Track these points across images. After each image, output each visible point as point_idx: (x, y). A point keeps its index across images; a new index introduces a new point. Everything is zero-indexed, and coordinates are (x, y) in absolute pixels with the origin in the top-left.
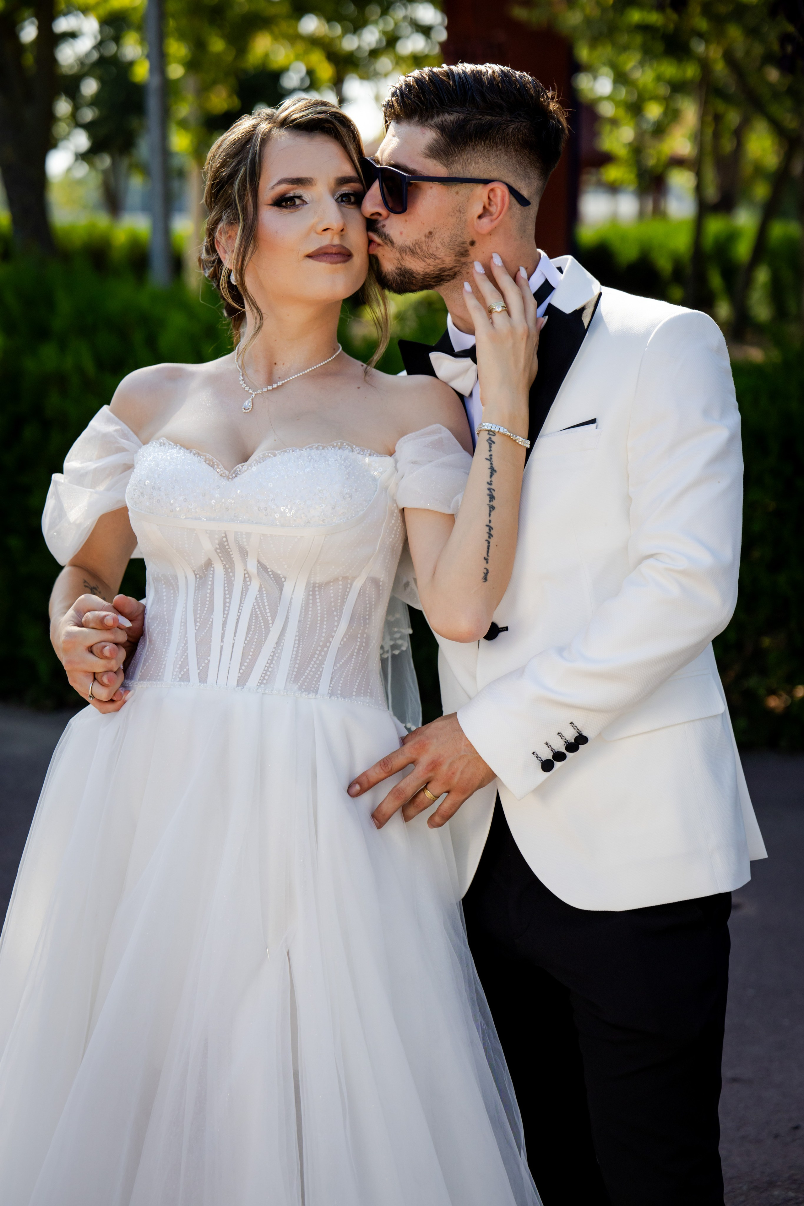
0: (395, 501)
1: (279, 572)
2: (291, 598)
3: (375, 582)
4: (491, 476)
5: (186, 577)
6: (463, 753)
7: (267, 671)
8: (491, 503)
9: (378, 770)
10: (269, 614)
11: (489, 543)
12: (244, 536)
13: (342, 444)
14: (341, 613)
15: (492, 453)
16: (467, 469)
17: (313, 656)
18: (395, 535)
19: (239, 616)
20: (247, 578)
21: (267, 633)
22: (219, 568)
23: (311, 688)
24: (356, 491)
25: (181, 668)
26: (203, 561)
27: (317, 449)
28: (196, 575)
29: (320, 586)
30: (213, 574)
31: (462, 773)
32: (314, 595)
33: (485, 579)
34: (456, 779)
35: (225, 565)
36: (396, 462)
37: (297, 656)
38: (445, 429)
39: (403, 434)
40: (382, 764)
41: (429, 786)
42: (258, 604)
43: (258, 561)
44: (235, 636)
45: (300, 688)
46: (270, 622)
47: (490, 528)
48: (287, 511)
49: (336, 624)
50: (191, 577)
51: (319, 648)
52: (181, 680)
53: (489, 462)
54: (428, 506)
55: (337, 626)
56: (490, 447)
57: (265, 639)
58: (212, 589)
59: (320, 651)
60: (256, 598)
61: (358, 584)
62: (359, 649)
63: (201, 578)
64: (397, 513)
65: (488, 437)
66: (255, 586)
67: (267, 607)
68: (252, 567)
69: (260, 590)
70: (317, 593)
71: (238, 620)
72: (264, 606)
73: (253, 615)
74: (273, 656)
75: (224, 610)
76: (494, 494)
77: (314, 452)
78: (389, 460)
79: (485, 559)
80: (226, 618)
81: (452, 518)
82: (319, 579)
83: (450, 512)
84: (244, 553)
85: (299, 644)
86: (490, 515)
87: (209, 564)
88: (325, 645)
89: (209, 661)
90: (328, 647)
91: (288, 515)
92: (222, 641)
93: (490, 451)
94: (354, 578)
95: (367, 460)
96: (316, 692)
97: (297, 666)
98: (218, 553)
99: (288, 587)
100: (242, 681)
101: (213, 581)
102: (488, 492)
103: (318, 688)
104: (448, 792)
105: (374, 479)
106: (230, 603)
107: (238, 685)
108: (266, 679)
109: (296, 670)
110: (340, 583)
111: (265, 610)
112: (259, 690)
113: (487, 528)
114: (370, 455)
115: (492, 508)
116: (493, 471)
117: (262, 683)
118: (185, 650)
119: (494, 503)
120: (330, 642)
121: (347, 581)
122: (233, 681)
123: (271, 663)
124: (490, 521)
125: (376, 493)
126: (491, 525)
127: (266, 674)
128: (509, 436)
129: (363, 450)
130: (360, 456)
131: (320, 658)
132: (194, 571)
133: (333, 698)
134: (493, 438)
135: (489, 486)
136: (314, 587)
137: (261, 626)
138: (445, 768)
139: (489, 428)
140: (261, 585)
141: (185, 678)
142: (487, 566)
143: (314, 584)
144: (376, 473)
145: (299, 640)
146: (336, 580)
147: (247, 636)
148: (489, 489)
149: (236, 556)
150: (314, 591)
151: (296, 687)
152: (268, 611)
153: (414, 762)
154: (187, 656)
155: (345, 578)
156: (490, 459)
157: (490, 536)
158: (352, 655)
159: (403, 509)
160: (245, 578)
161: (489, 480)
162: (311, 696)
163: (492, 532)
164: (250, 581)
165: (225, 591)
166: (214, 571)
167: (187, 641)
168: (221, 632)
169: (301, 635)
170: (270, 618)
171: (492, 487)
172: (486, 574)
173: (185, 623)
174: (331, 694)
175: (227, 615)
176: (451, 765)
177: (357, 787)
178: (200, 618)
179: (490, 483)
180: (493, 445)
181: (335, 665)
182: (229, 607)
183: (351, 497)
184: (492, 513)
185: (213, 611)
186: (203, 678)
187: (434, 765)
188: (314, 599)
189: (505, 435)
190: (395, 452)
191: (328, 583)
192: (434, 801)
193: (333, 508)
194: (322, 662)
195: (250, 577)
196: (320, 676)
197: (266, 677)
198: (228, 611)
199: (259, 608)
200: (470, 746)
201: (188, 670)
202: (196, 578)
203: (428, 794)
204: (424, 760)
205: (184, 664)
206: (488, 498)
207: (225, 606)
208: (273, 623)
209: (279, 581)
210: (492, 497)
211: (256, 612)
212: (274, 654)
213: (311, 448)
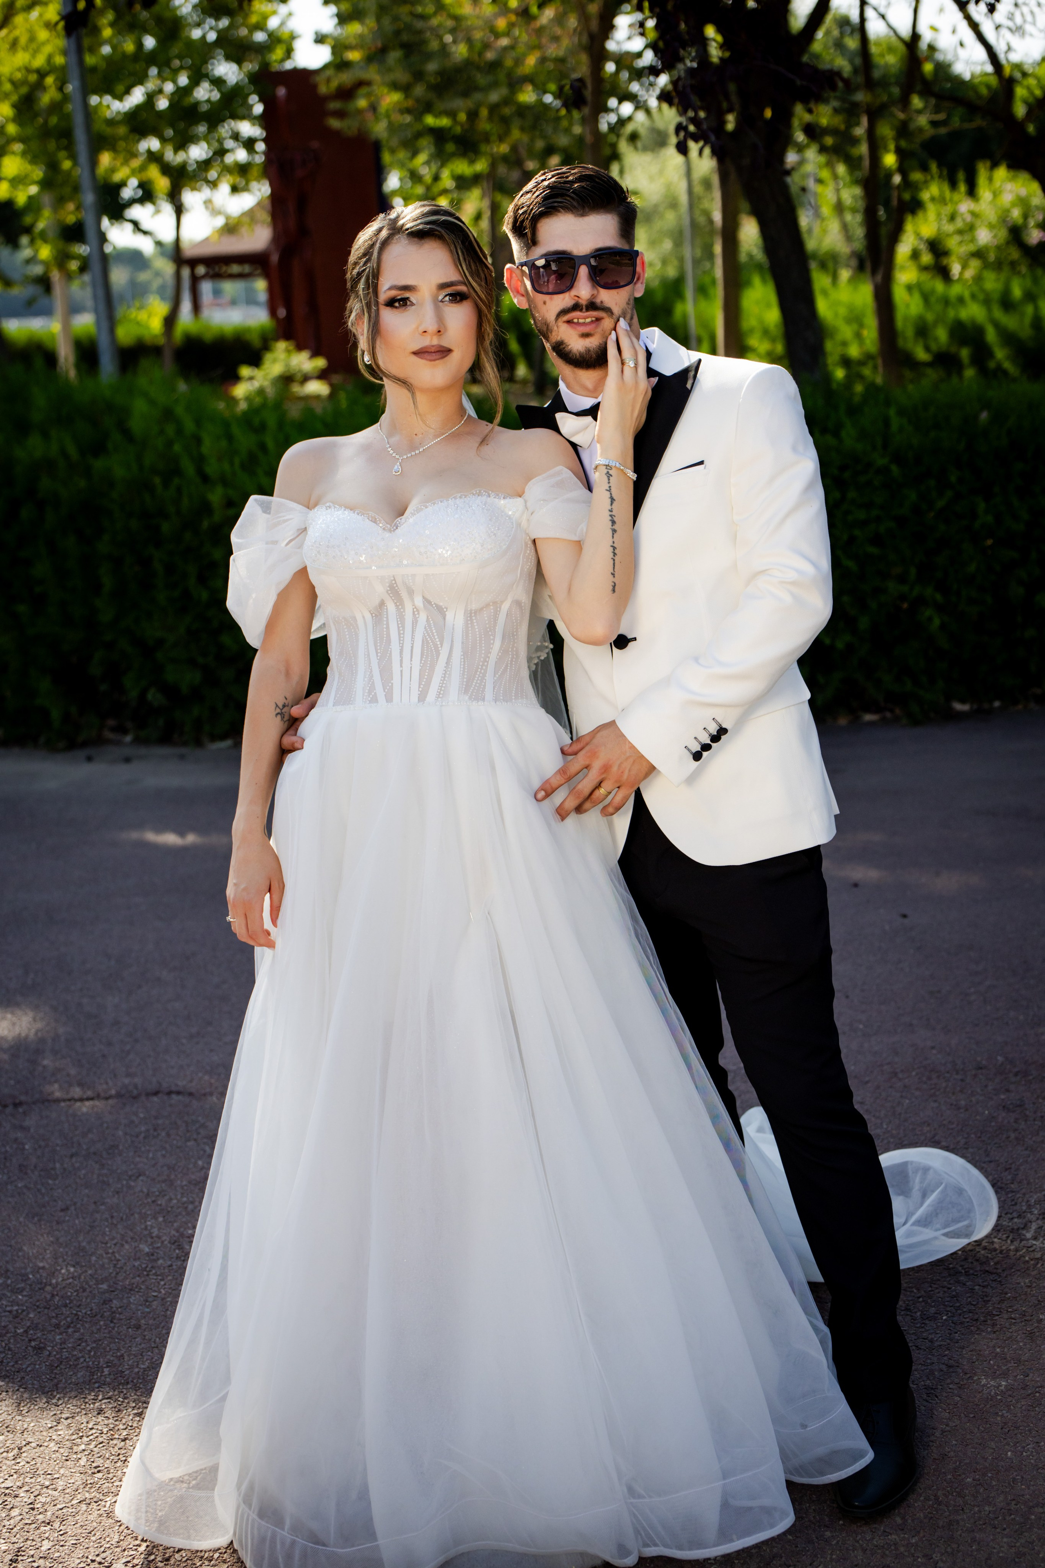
0: (527, 534)
1: (441, 604)
2: (454, 625)
3: (518, 603)
4: (611, 504)
5: (364, 617)
6: (628, 754)
7: (442, 687)
8: (614, 527)
9: (558, 777)
10: (437, 640)
11: (614, 560)
12: (410, 578)
13: (480, 491)
14: (495, 632)
15: (610, 485)
16: (589, 503)
17: (476, 671)
18: (531, 562)
19: (413, 644)
20: (416, 611)
21: (438, 655)
22: (391, 607)
23: (478, 696)
24: (499, 529)
25: (370, 692)
26: (377, 602)
27: (461, 497)
28: (372, 614)
29: (475, 613)
30: (387, 612)
31: (630, 771)
32: (471, 620)
33: (614, 591)
34: (625, 777)
35: (396, 603)
36: (526, 502)
37: (464, 671)
38: (566, 470)
39: (529, 478)
40: (562, 772)
41: (602, 785)
42: (427, 632)
43: (423, 597)
44: (411, 661)
45: (470, 698)
46: (439, 646)
47: (614, 548)
48: (444, 552)
49: (492, 642)
50: (368, 616)
51: (481, 664)
52: (370, 702)
53: (609, 493)
54: (558, 535)
55: (493, 644)
56: (609, 479)
57: (437, 660)
58: (388, 624)
59: (482, 666)
60: (425, 628)
61: (505, 606)
62: (512, 661)
63: (376, 616)
64: (530, 543)
65: (606, 471)
66: (423, 617)
67: (435, 634)
68: (419, 601)
69: (428, 620)
70: (474, 618)
71: (412, 647)
72: (433, 634)
73: (424, 642)
74: (445, 674)
75: (400, 640)
76: (615, 519)
77: (458, 501)
78: (519, 500)
79: (612, 574)
80: (402, 647)
81: (579, 545)
82: (474, 606)
83: (576, 539)
84: (411, 592)
85: (464, 662)
86: (613, 537)
87: (382, 604)
88: (485, 661)
89: (392, 684)
90: (488, 662)
91: (446, 555)
92: (401, 666)
93: (609, 483)
94: (502, 602)
95: (502, 502)
96: (483, 700)
97: (465, 680)
98: (389, 594)
99: (449, 615)
100: (422, 698)
101: (387, 618)
102: (610, 518)
103: (484, 696)
104: (619, 787)
105: (509, 517)
106: (403, 634)
107: (419, 701)
108: (442, 693)
109: (465, 683)
110: (492, 607)
111: (434, 636)
112: (438, 703)
113: (612, 548)
114: (504, 498)
115: (614, 531)
116: (612, 500)
117: (439, 697)
118: (371, 677)
119: (615, 527)
120: (489, 658)
121: (496, 605)
122: (415, 698)
123: (444, 680)
124: (614, 542)
125: (514, 529)
126: (615, 545)
127: (441, 689)
128: (622, 470)
129: (498, 495)
130: (496, 500)
131: (483, 671)
132: (370, 612)
133: (498, 703)
134: (611, 472)
135: (611, 513)
136: (471, 613)
137: (432, 650)
138: (615, 769)
139: (607, 464)
140: (428, 617)
141: (374, 700)
142: (614, 580)
143: (471, 610)
144: (510, 513)
145: (464, 659)
146: (488, 605)
147: (421, 660)
148: (611, 516)
149: (404, 594)
150: (471, 617)
151: (467, 698)
152: (436, 637)
153: (587, 767)
154: (373, 682)
155: (495, 603)
156: (609, 490)
157: (615, 554)
158: (507, 666)
159: (534, 540)
160: (414, 612)
161: (610, 508)
162: (480, 703)
163: (616, 551)
164: (418, 614)
165: (398, 624)
166: (387, 609)
167: (371, 669)
168: (399, 658)
169: (467, 654)
170: (438, 643)
171: (613, 514)
172: (614, 587)
173: (369, 655)
174: (496, 700)
175: (403, 644)
176: (620, 766)
177: (543, 793)
178: (380, 649)
179: (611, 511)
180: (611, 478)
181: (494, 676)
182: (403, 637)
183: (495, 534)
184: (615, 536)
185: (390, 642)
186: (389, 698)
187: (606, 769)
188: (472, 623)
189: (620, 469)
190: (523, 492)
191: (482, 609)
192: (607, 796)
193: (482, 546)
194: (484, 675)
195: (418, 610)
196: (485, 686)
197: (442, 692)
198: (403, 640)
199: (428, 635)
200: (632, 747)
201: (375, 693)
202: (373, 617)
203: (602, 791)
204: (597, 765)
205: (372, 688)
206: (610, 523)
207: (400, 637)
208: (441, 647)
209: (441, 611)
210: (613, 522)
211: (427, 639)
212: (446, 672)
213: (455, 498)
